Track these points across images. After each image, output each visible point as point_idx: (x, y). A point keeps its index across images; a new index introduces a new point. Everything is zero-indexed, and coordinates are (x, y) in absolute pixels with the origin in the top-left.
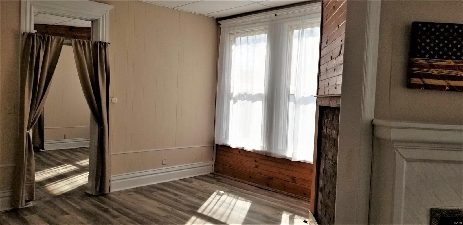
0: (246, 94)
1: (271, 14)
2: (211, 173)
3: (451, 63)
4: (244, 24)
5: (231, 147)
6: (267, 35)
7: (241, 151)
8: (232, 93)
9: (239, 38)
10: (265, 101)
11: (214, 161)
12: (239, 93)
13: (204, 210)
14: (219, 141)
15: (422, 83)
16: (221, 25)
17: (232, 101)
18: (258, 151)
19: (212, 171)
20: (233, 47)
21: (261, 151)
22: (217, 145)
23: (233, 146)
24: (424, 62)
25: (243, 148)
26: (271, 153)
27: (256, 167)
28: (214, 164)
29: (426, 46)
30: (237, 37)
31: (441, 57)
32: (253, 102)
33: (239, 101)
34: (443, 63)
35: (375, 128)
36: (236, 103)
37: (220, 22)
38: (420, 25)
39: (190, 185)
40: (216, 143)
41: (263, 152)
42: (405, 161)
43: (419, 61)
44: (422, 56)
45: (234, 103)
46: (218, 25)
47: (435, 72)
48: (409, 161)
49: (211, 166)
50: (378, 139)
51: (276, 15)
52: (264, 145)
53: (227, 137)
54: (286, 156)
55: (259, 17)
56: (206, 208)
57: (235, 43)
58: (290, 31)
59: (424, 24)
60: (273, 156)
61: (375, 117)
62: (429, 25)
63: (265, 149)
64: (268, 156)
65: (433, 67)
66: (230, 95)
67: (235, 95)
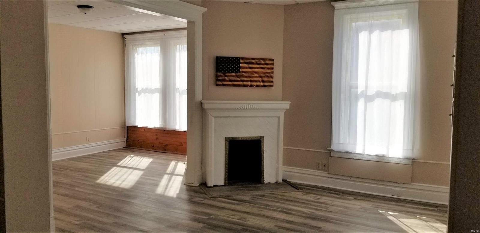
0: (147, 89)
1: (161, 34)
2: (124, 147)
3: (234, 74)
4: (143, 39)
5: (138, 126)
6: (159, 47)
7: (146, 129)
8: (137, 88)
9: (140, 48)
10: (161, 93)
11: (126, 139)
12: (143, 88)
13: (121, 164)
14: (129, 123)
15: (221, 83)
16: (125, 38)
17: (137, 94)
18: (157, 127)
19: (125, 146)
20: (136, 55)
21: (159, 127)
22: (127, 126)
23: (139, 126)
24: (221, 74)
25: (147, 126)
26: (166, 128)
27: (157, 139)
28: (126, 141)
29: (222, 67)
30: (138, 47)
31: (229, 72)
32: (152, 94)
33: (143, 94)
34: (230, 75)
35: (203, 104)
36: (140, 95)
37: (124, 36)
38: (219, 58)
39: (109, 154)
40: (127, 125)
41: (161, 128)
42: (213, 118)
43: (220, 74)
44: (221, 72)
45: (139, 95)
46: (124, 38)
47: (227, 78)
48: (215, 117)
49: (124, 142)
50: (204, 109)
51: (164, 35)
52: (161, 123)
53: (135, 121)
54: (176, 130)
55: (153, 35)
56: (123, 163)
57: (137, 53)
58: (175, 46)
59: (221, 57)
60: (168, 130)
61: (202, 100)
62: (223, 58)
63: (162, 126)
64: (164, 130)
65: (226, 76)
66: (136, 90)
67: (139, 89)
